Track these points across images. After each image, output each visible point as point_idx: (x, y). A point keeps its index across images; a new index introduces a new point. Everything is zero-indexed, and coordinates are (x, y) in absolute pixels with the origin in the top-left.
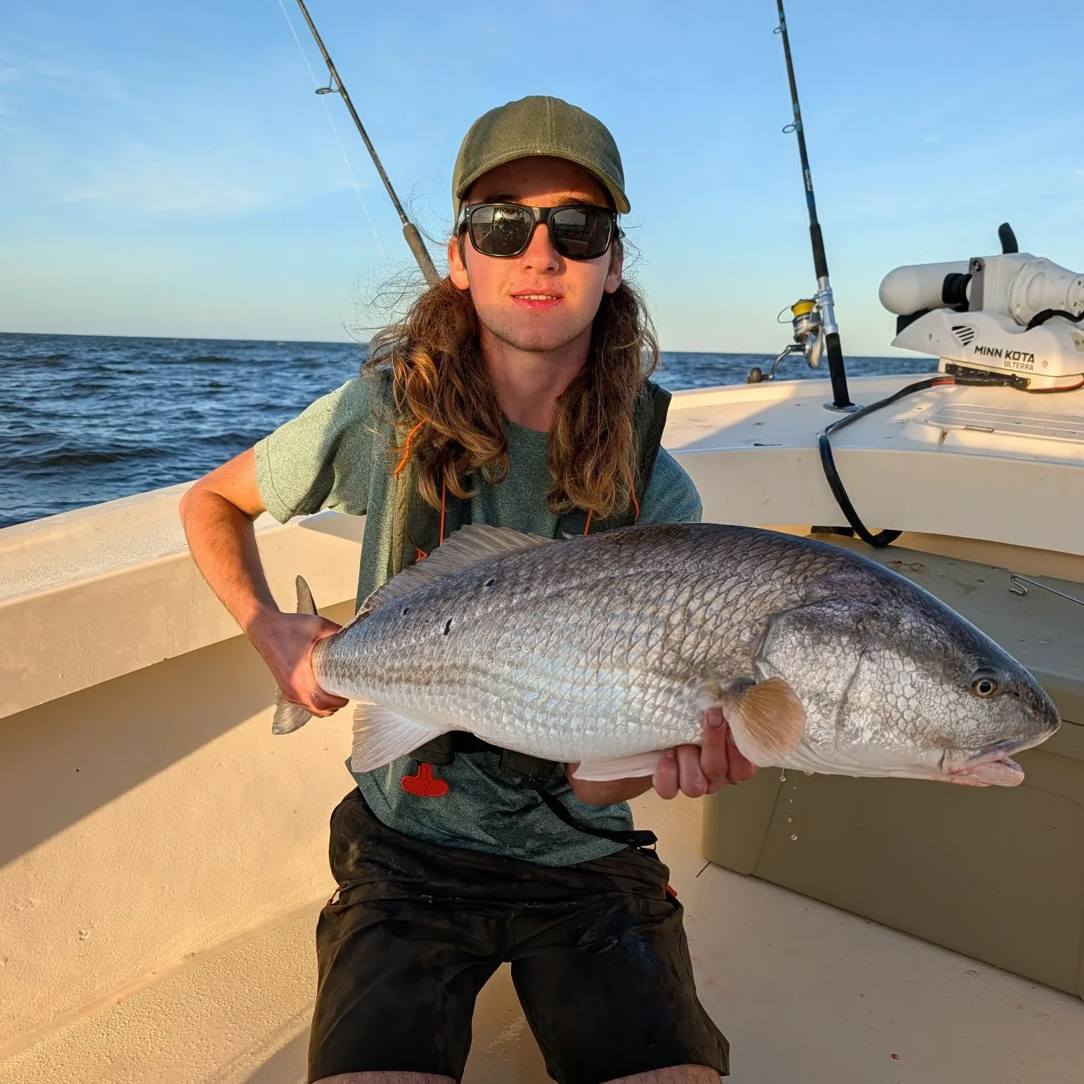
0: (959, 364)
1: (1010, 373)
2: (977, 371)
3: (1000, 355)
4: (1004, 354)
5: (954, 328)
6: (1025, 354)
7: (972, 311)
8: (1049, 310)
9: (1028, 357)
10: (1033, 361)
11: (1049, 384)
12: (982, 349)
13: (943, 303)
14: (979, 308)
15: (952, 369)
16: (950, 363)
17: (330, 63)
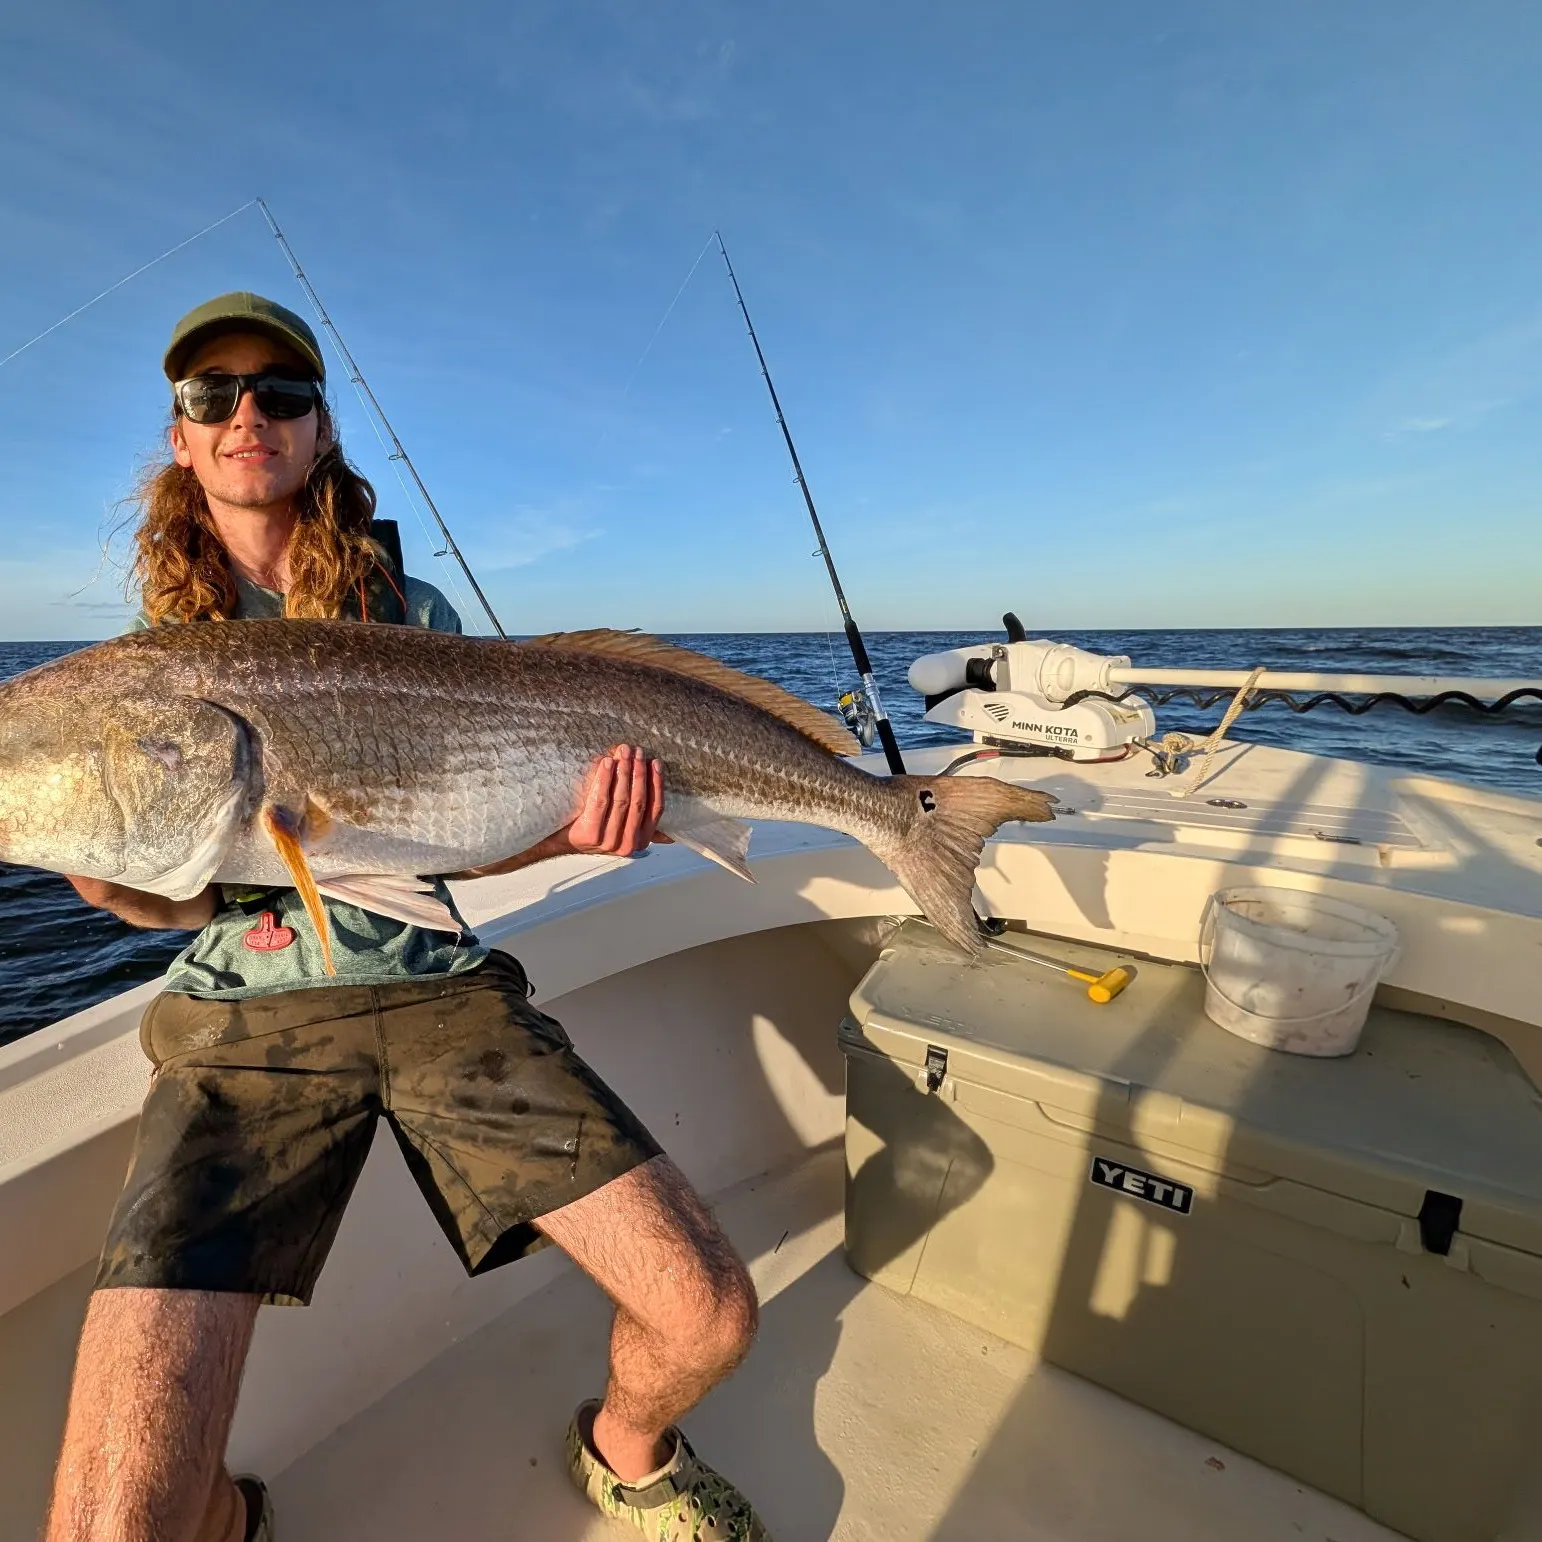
0: (996, 737)
1: (1054, 746)
2: (1017, 743)
3: (1040, 730)
4: (1044, 729)
5: (986, 706)
6: (1067, 730)
7: (1001, 691)
8: (1085, 691)
9: (1070, 732)
10: (1076, 735)
11: (1095, 755)
12: (1020, 724)
13: (967, 684)
14: (1007, 688)
15: (989, 741)
16: (986, 735)
17: (446, 531)
